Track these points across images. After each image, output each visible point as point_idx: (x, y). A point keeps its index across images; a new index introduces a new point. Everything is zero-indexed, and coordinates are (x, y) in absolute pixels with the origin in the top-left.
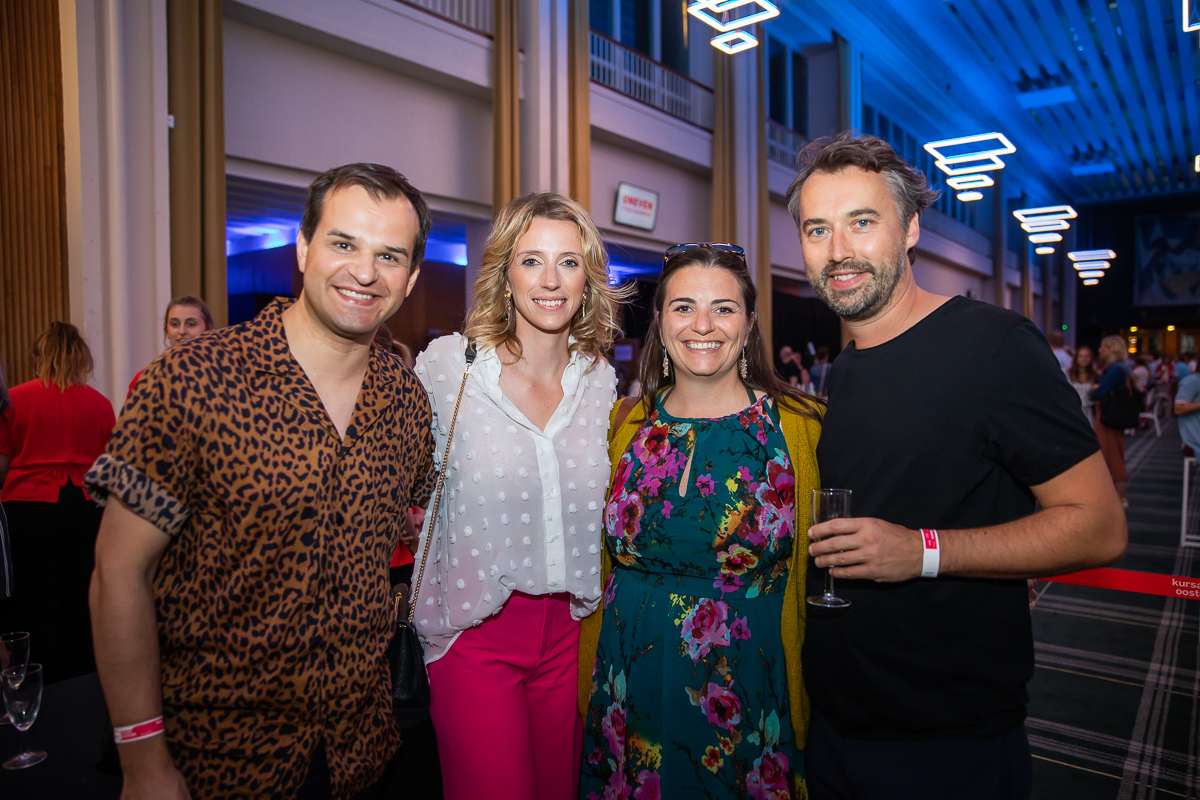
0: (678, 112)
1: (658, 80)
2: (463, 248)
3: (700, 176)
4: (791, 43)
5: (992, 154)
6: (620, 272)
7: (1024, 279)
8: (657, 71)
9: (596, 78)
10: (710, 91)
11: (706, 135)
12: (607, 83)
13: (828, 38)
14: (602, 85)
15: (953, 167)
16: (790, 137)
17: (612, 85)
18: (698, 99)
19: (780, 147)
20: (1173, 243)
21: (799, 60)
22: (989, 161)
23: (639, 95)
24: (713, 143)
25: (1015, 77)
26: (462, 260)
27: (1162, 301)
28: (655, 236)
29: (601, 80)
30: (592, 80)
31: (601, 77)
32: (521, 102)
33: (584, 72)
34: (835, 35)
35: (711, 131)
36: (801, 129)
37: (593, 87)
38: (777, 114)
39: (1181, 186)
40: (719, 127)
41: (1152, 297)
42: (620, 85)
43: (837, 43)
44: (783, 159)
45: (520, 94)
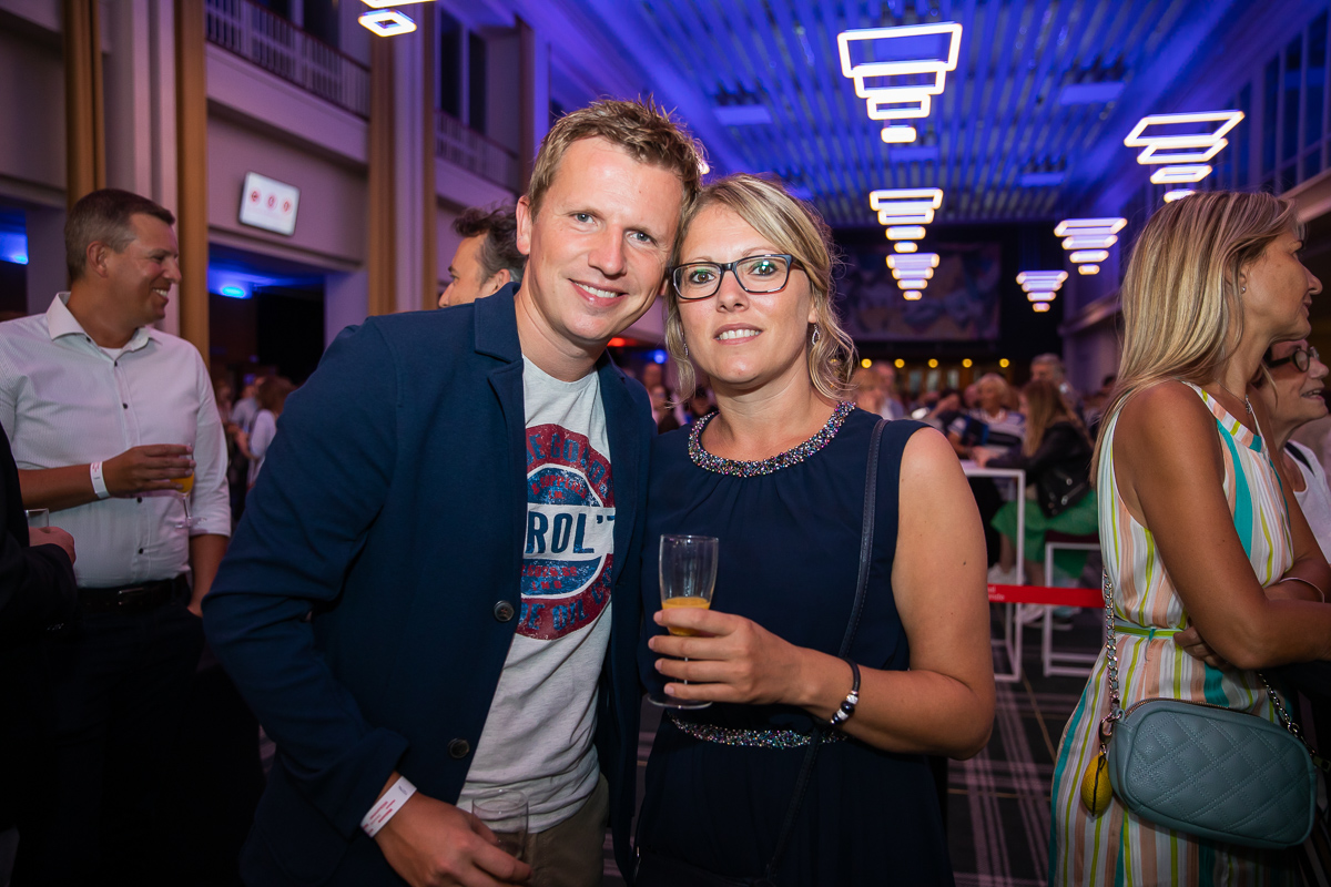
0: (324, 91)
1: (299, 49)
2: (22, 240)
3: (353, 172)
4: (468, 22)
6: (250, 283)
8: (298, 38)
9: (214, 36)
10: (366, 69)
11: (359, 123)
12: (229, 44)
13: (509, 21)
14: (223, 46)
16: (465, 134)
17: (237, 47)
18: (350, 77)
19: (450, 141)
21: (477, 43)
23: (274, 66)
24: (369, 134)
25: (712, 89)
26: (20, 257)
28: (296, 242)
29: (221, 40)
30: (209, 39)
31: (221, 36)
32: (105, 56)
33: (195, 29)
34: (519, 19)
35: (366, 118)
36: (478, 124)
37: (211, 49)
38: (449, 105)
40: (375, 113)
42: (247, 49)
43: (520, 28)
44: (456, 158)
45: (103, 45)
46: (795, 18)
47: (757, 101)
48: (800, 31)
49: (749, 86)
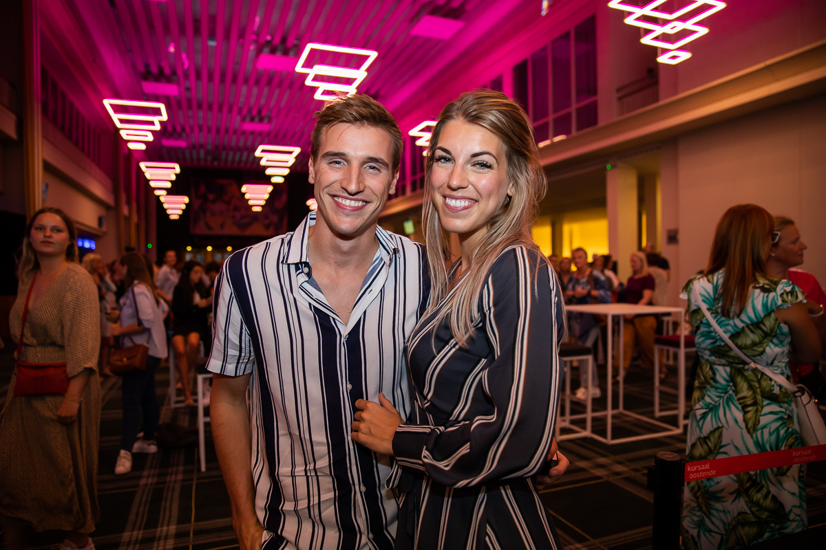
5: (156, 119)
7: (130, 211)
15: (122, 121)
20: (211, 197)
22: (152, 123)
25: (141, 68)
27: (205, 231)
39: (216, 163)
41: (200, 229)
46: (212, 35)
47: (169, 80)
48: (212, 43)
49: (167, 71)
